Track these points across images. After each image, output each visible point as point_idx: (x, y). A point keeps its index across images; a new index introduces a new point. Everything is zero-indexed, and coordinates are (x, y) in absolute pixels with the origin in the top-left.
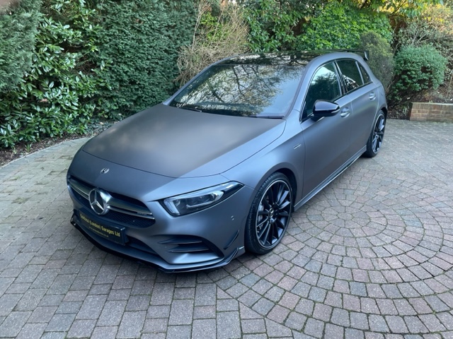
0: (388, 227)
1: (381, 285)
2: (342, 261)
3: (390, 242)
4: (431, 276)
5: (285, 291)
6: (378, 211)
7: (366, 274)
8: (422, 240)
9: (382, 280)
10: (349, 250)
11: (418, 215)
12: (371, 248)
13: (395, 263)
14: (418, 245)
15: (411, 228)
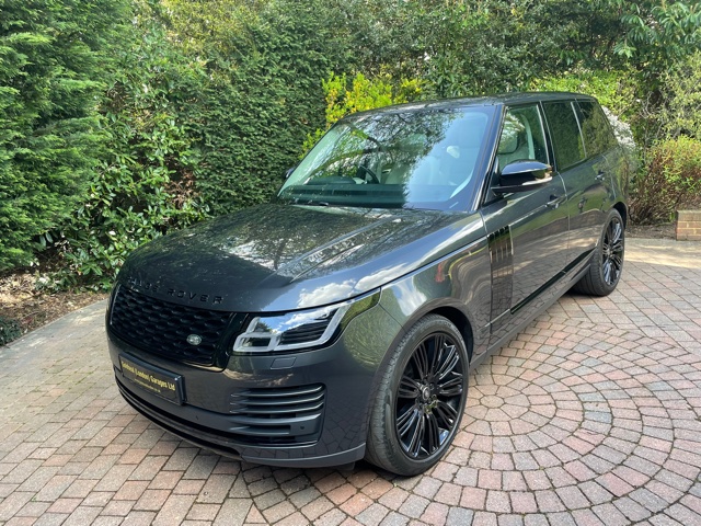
0: (554, 422)
1: (498, 514)
2: (455, 474)
3: (545, 445)
4: (588, 504)
5: (347, 515)
6: (549, 394)
7: (482, 498)
8: (601, 444)
9: (504, 507)
10: (476, 455)
11: (612, 403)
12: (510, 454)
13: (538, 481)
14: (590, 452)
15: (591, 423)
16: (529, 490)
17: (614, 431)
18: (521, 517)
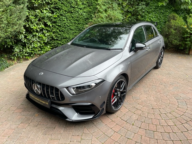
0: (170, 105)
3: (169, 112)
7: (155, 127)
8: (186, 112)
9: (162, 130)
10: (149, 114)
11: (185, 100)
12: (160, 114)
13: (171, 123)
14: (183, 115)
15: (181, 106)
16: (169, 126)
17: (188, 108)
18: (168, 134)
